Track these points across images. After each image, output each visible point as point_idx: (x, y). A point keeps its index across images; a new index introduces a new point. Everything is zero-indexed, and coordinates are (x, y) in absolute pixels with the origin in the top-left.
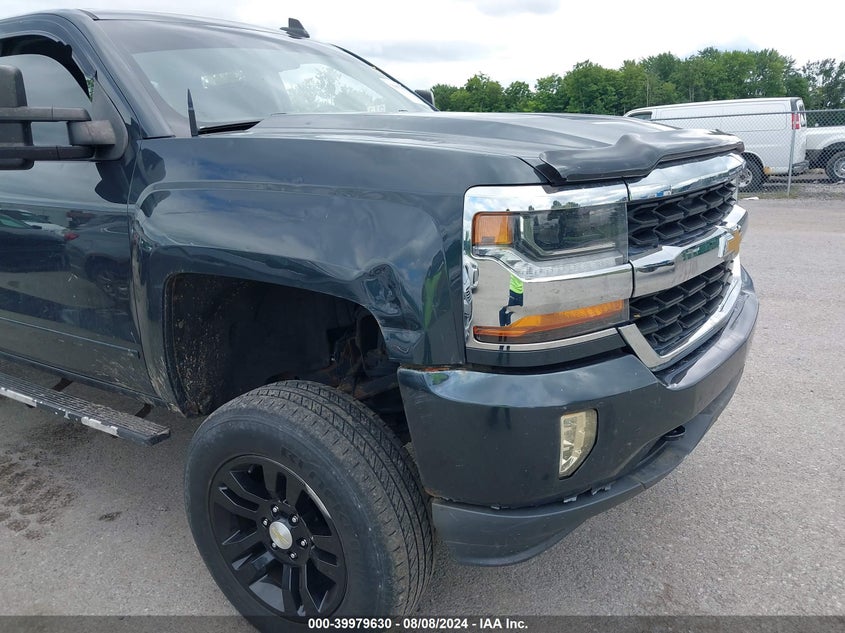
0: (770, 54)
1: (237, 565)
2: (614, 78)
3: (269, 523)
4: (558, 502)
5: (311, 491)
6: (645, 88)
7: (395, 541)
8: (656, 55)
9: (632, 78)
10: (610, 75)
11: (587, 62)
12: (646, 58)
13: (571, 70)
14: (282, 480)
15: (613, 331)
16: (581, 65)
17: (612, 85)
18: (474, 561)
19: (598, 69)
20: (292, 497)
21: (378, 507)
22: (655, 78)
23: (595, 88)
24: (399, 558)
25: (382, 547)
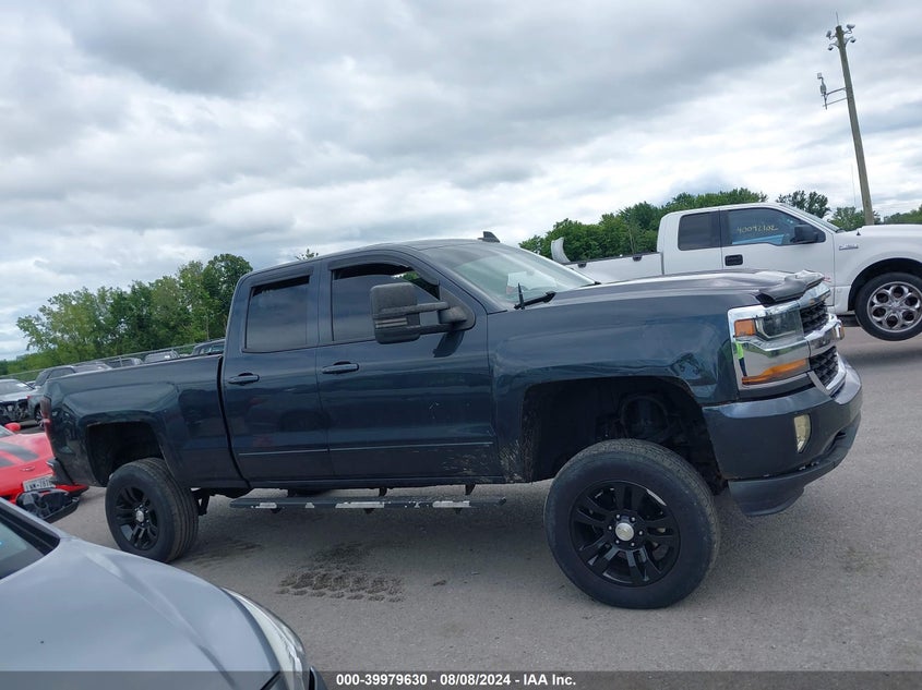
0: (741, 193)
1: (591, 562)
2: (595, 233)
3: (614, 527)
4: (797, 471)
5: (650, 492)
6: (628, 238)
7: (709, 510)
8: (632, 206)
9: (613, 231)
10: (590, 230)
11: (566, 220)
12: (623, 209)
13: (552, 229)
14: (628, 492)
15: (805, 375)
16: (561, 224)
17: (595, 240)
18: (755, 513)
19: (579, 226)
20: (636, 501)
21: (696, 491)
22: (636, 227)
23: (577, 244)
24: (712, 520)
25: (703, 514)
